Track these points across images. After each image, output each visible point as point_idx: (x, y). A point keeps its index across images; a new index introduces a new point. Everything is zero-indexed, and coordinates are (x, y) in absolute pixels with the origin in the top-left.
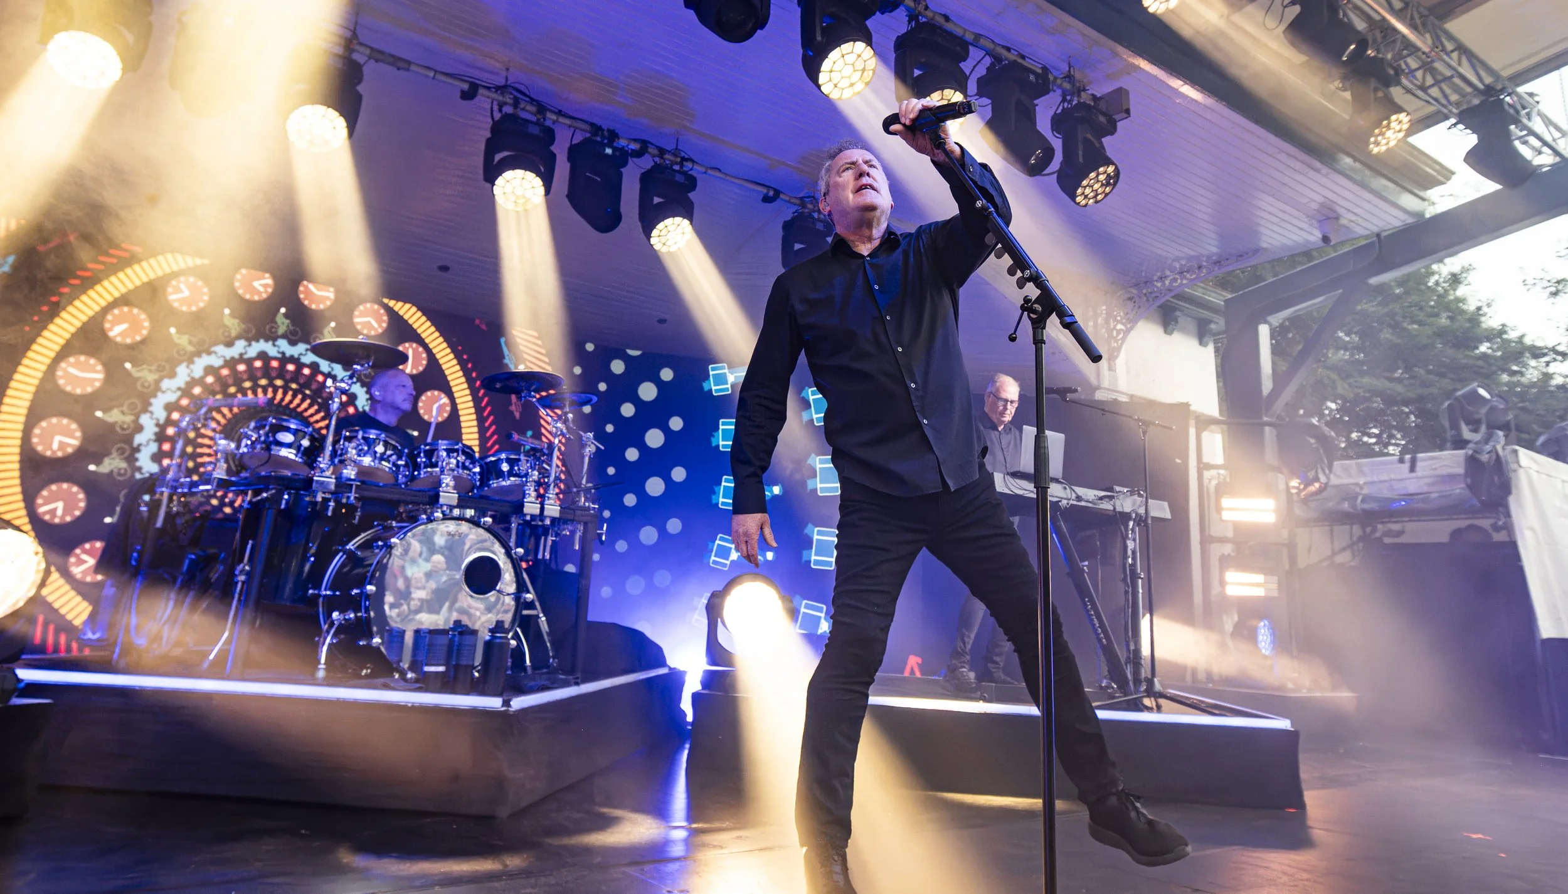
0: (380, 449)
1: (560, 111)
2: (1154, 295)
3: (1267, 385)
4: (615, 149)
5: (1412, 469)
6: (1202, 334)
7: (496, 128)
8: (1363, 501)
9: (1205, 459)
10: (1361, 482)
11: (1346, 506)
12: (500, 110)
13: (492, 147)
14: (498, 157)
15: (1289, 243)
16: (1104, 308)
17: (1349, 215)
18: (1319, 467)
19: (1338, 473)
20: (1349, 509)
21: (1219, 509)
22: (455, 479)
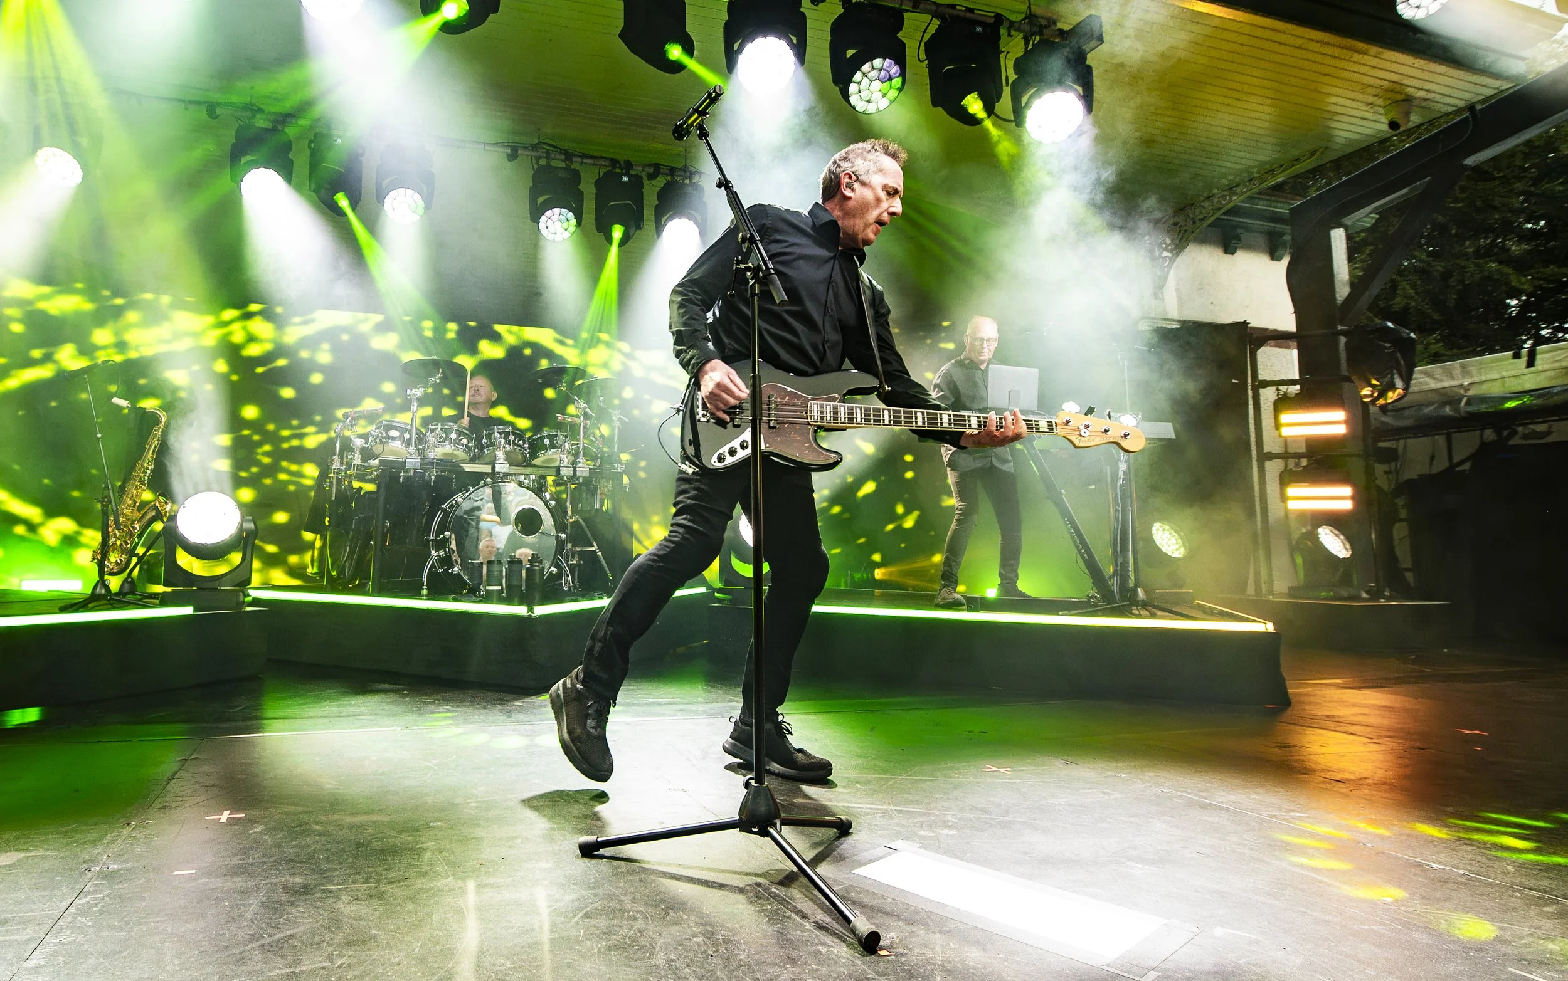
0: (453, 436)
1: (584, 154)
2: (1200, 217)
3: (1342, 291)
4: (630, 176)
5: (1531, 363)
6: (1273, 250)
7: (536, 177)
8: (1468, 403)
9: (1261, 378)
10: (1466, 384)
11: (1448, 410)
12: (537, 163)
13: (534, 192)
14: (540, 200)
15: (1356, 137)
17: (1422, 94)
18: (1395, 371)
19: (1438, 376)
20: (1451, 413)
21: (1278, 426)
22: (507, 453)
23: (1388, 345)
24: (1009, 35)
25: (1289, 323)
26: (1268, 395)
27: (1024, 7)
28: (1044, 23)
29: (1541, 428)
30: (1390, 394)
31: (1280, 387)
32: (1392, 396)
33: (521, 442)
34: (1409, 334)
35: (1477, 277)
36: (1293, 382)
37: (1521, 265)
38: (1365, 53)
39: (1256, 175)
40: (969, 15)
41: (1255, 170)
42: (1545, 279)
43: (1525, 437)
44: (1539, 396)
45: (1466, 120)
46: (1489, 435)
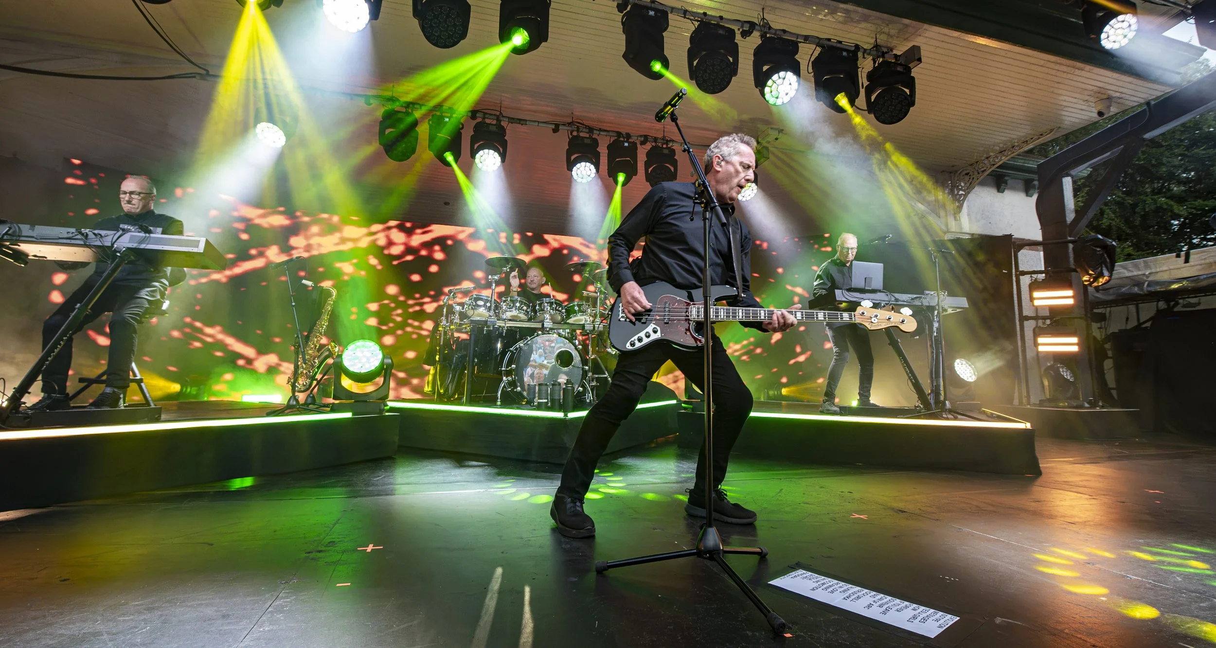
0: (518, 304)
1: (600, 129)
2: (982, 170)
3: (1070, 216)
4: (629, 143)
5: (1187, 261)
6: (1027, 190)
7: (570, 143)
8: (1148, 285)
9: (1021, 269)
10: (1147, 273)
11: (1136, 289)
12: (571, 134)
13: (569, 153)
14: (573, 158)
15: (1077, 121)
16: (950, 182)
17: (1118, 94)
18: (1103, 266)
19: (1130, 269)
20: (1139, 292)
21: (1032, 299)
22: (551, 315)
23: (1098, 249)
24: (864, 57)
25: (1038, 236)
26: (1025, 280)
27: (873, 41)
28: (885, 50)
29: (1194, 300)
30: (1101, 280)
31: (1033, 275)
32: (1102, 281)
33: (560, 309)
34: (1111, 242)
35: (1153, 207)
36: (1041, 272)
37: (1180, 199)
38: (1082, 70)
39: (1016, 144)
40: (839, 45)
41: (1016, 141)
42: (1194, 208)
43: (1184, 306)
44: (1192, 281)
45: (1144, 111)
46: (1162, 305)
